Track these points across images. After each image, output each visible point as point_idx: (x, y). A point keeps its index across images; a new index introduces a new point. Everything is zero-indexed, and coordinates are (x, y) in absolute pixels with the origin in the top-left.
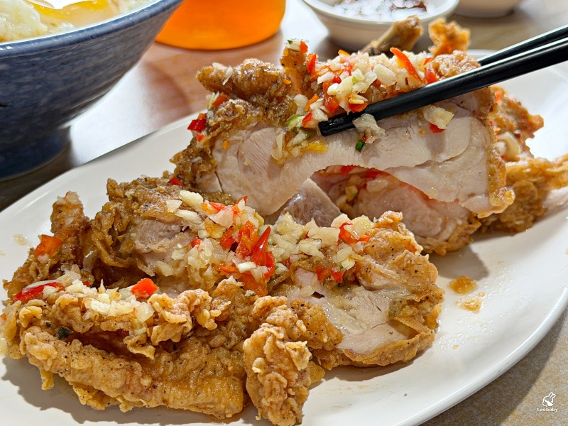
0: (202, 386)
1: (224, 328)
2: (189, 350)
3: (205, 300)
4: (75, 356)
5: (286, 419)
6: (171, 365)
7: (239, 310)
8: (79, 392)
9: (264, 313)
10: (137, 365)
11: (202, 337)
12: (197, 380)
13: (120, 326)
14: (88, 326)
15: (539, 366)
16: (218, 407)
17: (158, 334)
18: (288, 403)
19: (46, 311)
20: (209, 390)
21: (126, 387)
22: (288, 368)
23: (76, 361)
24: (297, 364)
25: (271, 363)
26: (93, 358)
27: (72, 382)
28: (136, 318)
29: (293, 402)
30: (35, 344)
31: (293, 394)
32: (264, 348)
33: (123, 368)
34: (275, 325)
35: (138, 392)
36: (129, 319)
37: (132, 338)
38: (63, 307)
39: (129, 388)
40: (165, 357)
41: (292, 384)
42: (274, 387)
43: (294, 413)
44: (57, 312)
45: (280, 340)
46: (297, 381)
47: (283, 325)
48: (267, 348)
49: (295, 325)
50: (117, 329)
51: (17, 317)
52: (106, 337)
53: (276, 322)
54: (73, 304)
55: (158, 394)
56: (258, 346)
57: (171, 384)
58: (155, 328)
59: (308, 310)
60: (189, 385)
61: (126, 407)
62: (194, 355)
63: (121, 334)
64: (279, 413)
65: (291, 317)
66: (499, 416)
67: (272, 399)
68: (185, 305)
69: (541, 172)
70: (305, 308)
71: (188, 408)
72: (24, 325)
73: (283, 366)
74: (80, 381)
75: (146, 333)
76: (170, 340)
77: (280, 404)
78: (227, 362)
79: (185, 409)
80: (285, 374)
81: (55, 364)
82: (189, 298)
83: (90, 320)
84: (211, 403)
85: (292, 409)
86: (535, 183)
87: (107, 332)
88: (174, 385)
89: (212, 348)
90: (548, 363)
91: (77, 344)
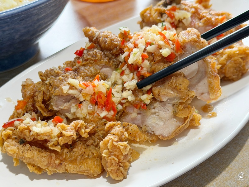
0: (82, 163)
1: (93, 136)
2: (77, 147)
3: (83, 125)
4: (26, 151)
5: (119, 176)
6: (69, 154)
7: (100, 128)
8: (29, 167)
9: (110, 129)
10: (53, 154)
11: (83, 141)
12: (80, 160)
13: (46, 138)
14: (32, 138)
15: (243, 144)
16: (90, 172)
17: (62, 141)
18: (120, 170)
19: (15, 132)
20: (85, 164)
21: (49, 164)
22: (119, 154)
23: (26, 154)
24: (123, 152)
25: (111, 152)
26: (34, 152)
27: (26, 163)
28: (52, 134)
29: (121, 169)
30: (9, 147)
31: (122, 165)
32: (108, 145)
33: (47, 156)
34: (114, 135)
35: (54, 166)
36: (50, 134)
37: (51, 143)
38: (21, 130)
39: (50, 165)
40: (66, 151)
41: (121, 161)
42: (112, 163)
43: (123, 174)
44: (19, 133)
45: (115, 141)
46: (123, 160)
47: (117, 135)
48: (109, 145)
49: (123, 134)
50: (44, 139)
51: (2, 135)
52: (41, 142)
53: (114, 133)
54: (25, 129)
55: (63, 167)
56: (106, 144)
57: (69, 162)
58: (60, 138)
59: (130, 127)
60: (76, 162)
61: (50, 173)
62: (79, 149)
63: (46, 141)
64: (115, 174)
65: (121, 131)
66: (222, 168)
67: (111, 168)
68: (73, 128)
69: (244, 53)
70: (129, 126)
71: (77, 173)
72: (4, 139)
73: (116, 153)
74: (29, 162)
75: (57, 140)
76: (67, 143)
77: (116, 170)
78: (94, 152)
79: (76, 173)
80: (118, 157)
81: (18, 155)
82: (75, 124)
83: (33, 135)
84: (87, 170)
85: (121, 172)
86: (242, 58)
87: (40, 140)
88: (70, 163)
89: (88, 146)
90: (247, 142)
91: (28, 146)
